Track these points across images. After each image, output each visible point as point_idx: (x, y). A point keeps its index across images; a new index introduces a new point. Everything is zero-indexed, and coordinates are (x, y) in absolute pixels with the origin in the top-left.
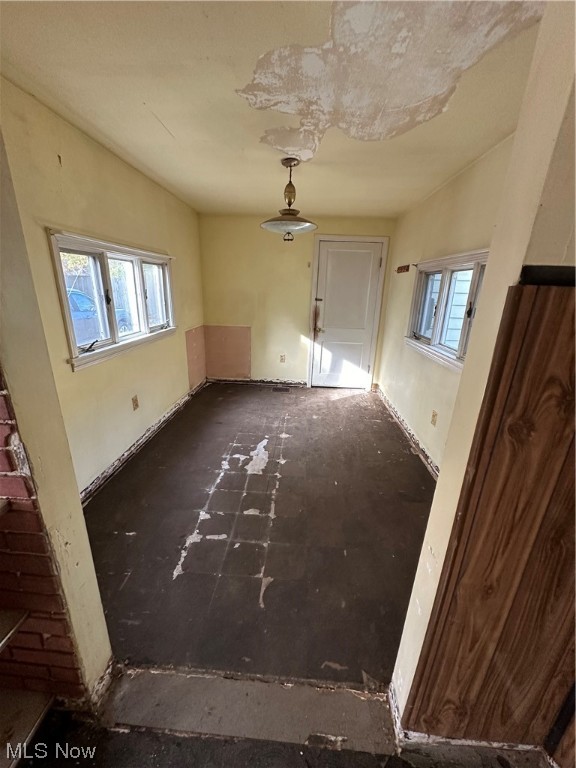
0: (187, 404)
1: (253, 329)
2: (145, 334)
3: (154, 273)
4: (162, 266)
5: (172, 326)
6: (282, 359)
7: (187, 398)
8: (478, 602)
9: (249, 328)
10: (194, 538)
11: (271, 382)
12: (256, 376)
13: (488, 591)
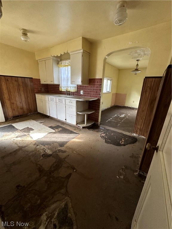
0: (110, 108)
1: (127, 95)
2: (106, 92)
3: (109, 81)
4: (111, 80)
5: (110, 92)
6: (133, 102)
7: (110, 107)
8: (142, 113)
9: (126, 94)
10: (110, 120)
11: (130, 107)
12: (126, 105)
13: (143, 111)
